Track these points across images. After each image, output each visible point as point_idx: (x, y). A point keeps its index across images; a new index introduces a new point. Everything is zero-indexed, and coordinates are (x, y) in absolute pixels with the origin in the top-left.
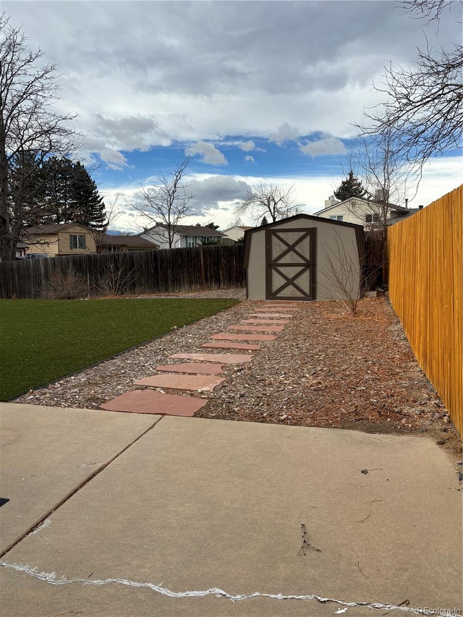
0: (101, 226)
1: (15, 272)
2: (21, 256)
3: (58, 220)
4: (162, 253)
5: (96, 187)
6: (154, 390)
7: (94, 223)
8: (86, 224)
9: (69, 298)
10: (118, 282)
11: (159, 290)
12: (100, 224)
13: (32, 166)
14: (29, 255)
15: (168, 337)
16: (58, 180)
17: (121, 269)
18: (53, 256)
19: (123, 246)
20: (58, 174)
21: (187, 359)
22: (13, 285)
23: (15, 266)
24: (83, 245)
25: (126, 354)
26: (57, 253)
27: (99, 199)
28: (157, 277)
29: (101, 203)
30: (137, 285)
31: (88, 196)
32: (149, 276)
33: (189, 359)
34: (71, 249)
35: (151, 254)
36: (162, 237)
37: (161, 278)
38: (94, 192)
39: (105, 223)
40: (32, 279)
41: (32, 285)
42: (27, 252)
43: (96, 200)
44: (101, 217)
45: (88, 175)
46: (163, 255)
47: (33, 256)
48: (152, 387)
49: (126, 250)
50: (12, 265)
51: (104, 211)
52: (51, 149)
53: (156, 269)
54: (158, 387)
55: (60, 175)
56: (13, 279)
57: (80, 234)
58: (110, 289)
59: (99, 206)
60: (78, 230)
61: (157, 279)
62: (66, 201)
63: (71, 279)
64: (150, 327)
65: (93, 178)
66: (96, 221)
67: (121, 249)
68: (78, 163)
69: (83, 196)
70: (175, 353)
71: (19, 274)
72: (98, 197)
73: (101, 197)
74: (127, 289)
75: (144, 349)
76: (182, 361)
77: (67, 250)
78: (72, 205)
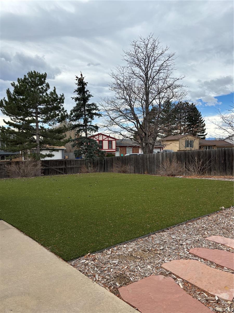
0: (203, 135)
1: (148, 160)
2: (161, 151)
3: (181, 133)
4: (229, 150)
5: (201, 115)
6: (175, 279)
7: (199, 134)
8: (194, 135)
9: (172, 176)
10: (200, 168)
11: (226, 173)
12: (202, 134)
13: (170, 107)
14: (164, 150)
15: (215, 216)
16: (182, 113)
17: (202, 160)
18: (177, 151)
19: (215, 146)
20: (182, 110)
21: (222, 245)
22: (147, 166)
23: (148, 157)
24: (192, 146)
25: (176, 228)
26: (178, 150)
27: (202, 121)
28: (225, 165)
29: (203, 124)
30: (213, 170)
31: (196, 120)
32: (220, 165)
33: (224, 245)
34: (186, 147)
35: (222, 151)
36: (231, 140)
37: (228, 166)
38: (200, 118)
39: (205, 134)
40: (155, 164)
41: (155, 167)
42: (164, 149)
43: (201, 122)
44: (203, 131)
45: (197, 109)
46: (230, 152)
47: (166, 151)
48: (175, 275)
49: (215, 148)
50: (146, 156)
51: (204, 128)
52: (173, 96)
53: (225, 160)
54: (180, 278)
55: (183, 111)
56: (147, 163)
57: (190, 140)
58: (195, 171)
59: (202, 125)
60: (190, 138)
61: (225, 166)
62: (185, 123)
63: (175, 164)
64: (205, 205)
65: (199, 111)
66: (200, 133)
67: (213, 147)
68: (193, 104)
69: (194, 120)
70: (214, 235)
71: (149, 161)
72: (202, 120)
73: (203, 120)
74: (206, 172)
75: (191, 225)
76: (216, 246)
77: (183, 148)
78: (188, 125)
